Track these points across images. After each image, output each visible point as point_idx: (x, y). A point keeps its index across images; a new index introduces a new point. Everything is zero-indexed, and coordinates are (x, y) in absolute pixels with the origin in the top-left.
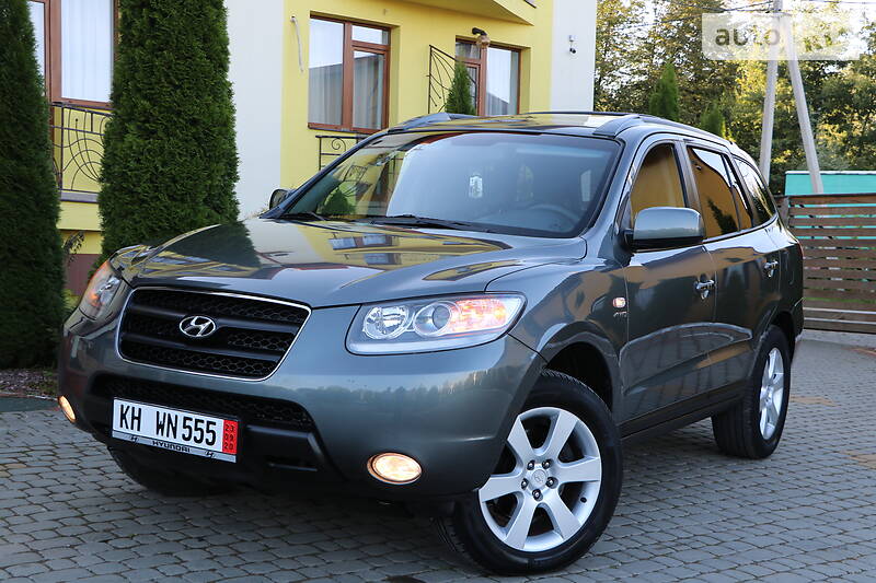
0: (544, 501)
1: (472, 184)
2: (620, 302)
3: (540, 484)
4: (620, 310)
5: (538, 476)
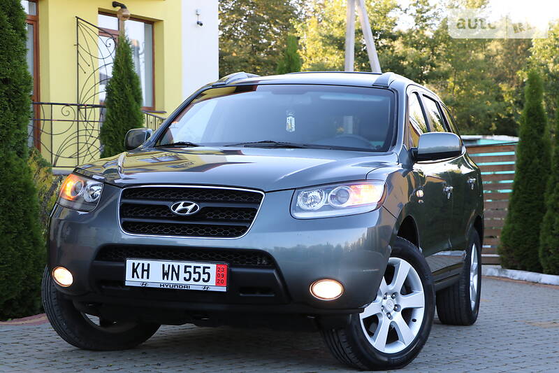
0: (393, 320)
1: (288, 122)
2: (420, 193)
3: (390, 309)
4: (421, 198)
5: (389, 303)
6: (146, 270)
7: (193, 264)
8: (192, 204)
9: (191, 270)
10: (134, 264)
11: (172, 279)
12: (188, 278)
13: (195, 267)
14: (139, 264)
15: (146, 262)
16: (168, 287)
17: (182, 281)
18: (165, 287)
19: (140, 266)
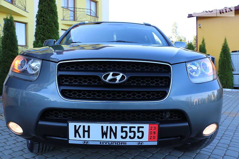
6: (86, 131)
7: (129, 125)
8: (119, 74)
9: (127, 130)
10: (75, 126)
11: (110, 138)
12: (124, 136)
13: (131, 128)
14: (80, 126)
15: (86, 125)
16: (107, 144)
17: (119, 139)
18: (104, 144)
19: (82, 128)
